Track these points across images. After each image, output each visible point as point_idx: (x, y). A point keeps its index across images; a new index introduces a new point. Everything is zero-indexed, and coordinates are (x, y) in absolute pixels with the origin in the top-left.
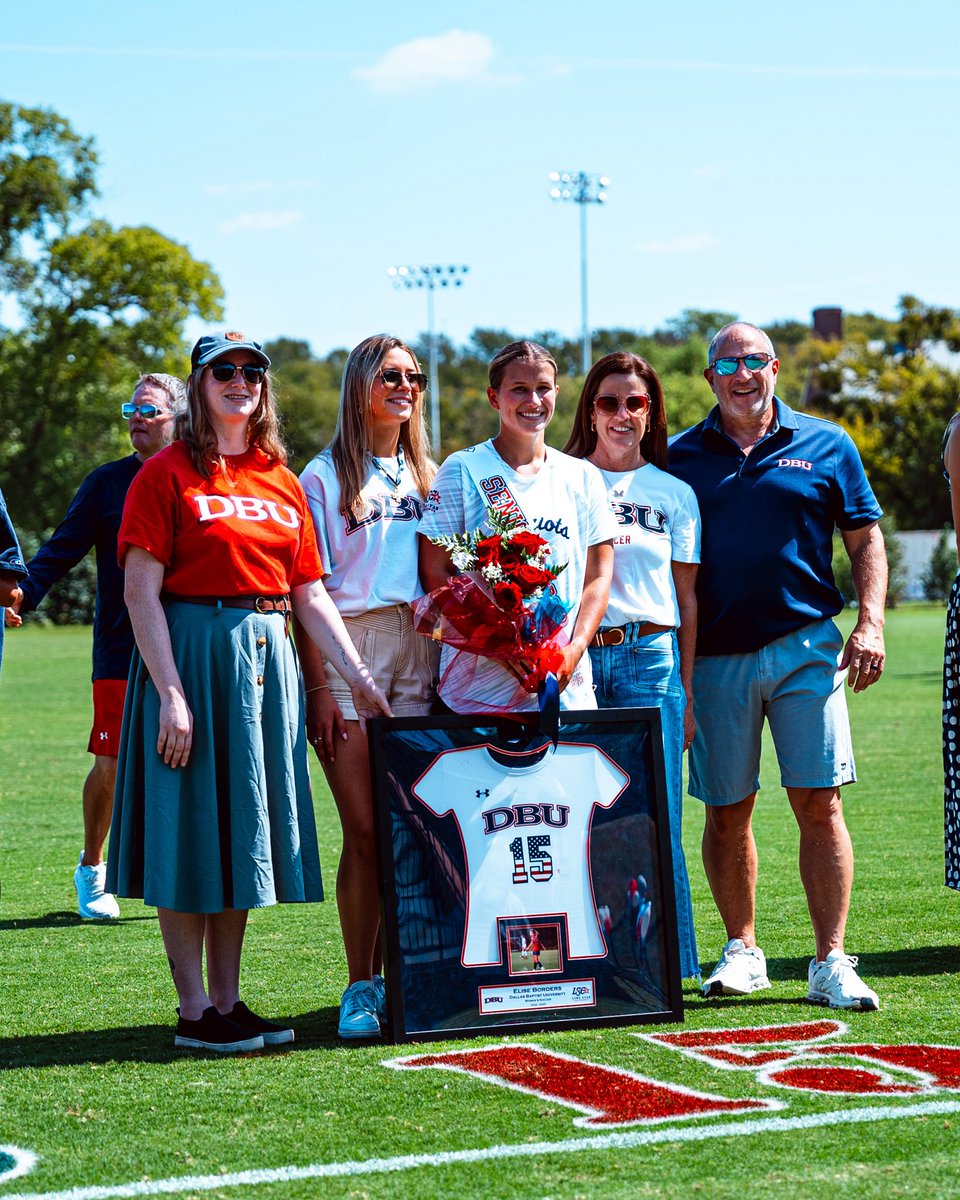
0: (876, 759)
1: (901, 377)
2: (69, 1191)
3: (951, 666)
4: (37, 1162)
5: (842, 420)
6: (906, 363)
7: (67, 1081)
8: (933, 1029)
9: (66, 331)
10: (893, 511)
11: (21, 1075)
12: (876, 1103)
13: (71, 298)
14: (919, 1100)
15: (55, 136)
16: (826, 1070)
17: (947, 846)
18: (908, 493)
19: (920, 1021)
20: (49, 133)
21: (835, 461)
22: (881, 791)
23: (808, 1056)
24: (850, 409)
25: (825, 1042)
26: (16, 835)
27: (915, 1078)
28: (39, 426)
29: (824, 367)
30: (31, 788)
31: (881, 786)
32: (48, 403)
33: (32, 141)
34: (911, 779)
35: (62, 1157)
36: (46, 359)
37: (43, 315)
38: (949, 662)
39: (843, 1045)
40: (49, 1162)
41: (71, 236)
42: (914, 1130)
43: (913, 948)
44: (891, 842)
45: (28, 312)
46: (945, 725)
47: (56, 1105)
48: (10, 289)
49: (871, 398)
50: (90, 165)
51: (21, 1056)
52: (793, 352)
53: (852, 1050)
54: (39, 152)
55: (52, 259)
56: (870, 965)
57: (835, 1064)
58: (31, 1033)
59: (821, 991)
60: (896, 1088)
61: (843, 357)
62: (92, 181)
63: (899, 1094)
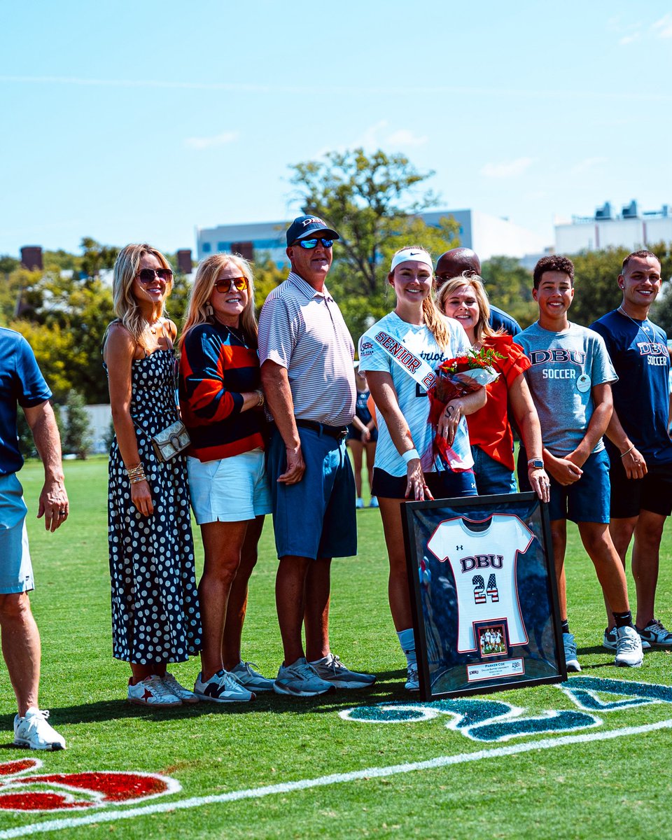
0: (68, 568)
1: (85, 295)
3: (113, 501)
5: (44, 327)
6: (88, 285)
8: (104, 760)
10: (82, 391)
12: (61, 816)
14: (92, 812)
16: (26, 795)
17: (113, 629)
18: (93, 378)
19: (96, 755)
21: (15, 359)
22: (72, 591)
23: (13, 786)
24: (49, 319)
25: (26, 775)
27: (90, 796)
29: (30, 289)
31: (72, 588)
34: (93, 581)
38: (111, 498)
39: (39, 776)
42: (88, 834)
43: (92, 703)
44: (78, 627)
46: (110, 542)
49: (64, 311)
52: (7, 278)
53: (45, 779)
56: (58, 717)
57: (33, 790)
59: (23, 738)
60: (76, 804)
61: (43, 282)
63: (79, 808)
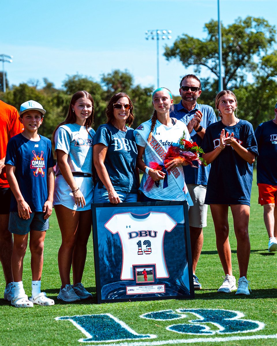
2: (275, 335)
4: (265, 326)
7: (272, 303)
9: (266, 83)
11: (259, 300)
13: (268, 73)
15: (264, 26)
20: (262, 25)
26: (254, 231)
28: (258, 111)
30: (258, 217)
32: (260, 104)
33: (257, 27)
35: (272, 325)
36: (260, 92)
37: (259, 78)
40: (268, 326)
41: (268, 55)
45: (255, 78)
47: (270, 310)
48: (250, 71)
50: (274, 34)
51: (258, 295)
54: (259, 31)
55: (262, 62)
58: (261, 288)
62: (274, 38)
